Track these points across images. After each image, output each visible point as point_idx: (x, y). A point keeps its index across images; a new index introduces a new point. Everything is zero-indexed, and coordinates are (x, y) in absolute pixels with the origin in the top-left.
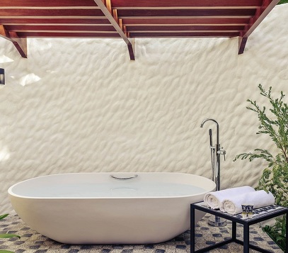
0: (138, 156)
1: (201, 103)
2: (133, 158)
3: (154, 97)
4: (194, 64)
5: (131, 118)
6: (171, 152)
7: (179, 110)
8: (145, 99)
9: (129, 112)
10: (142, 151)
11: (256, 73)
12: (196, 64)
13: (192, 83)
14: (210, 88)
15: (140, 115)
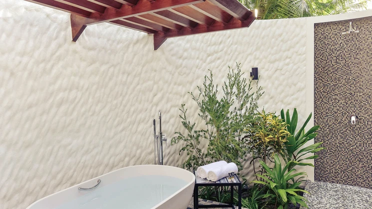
0: (84, 158)
1: (131, 93)
2: (79, 162)
3: (95, 87)
4: (124, 54)
5: (75, 113)
6: (110, 147)
7: (115, 102)
8: (87, 90)
9: (72, 106)
10: (87, 152)
11: (165, 68)
12: (126, 54)
13: (123, 73)
14: (137, 79)
15: (83, 110)
